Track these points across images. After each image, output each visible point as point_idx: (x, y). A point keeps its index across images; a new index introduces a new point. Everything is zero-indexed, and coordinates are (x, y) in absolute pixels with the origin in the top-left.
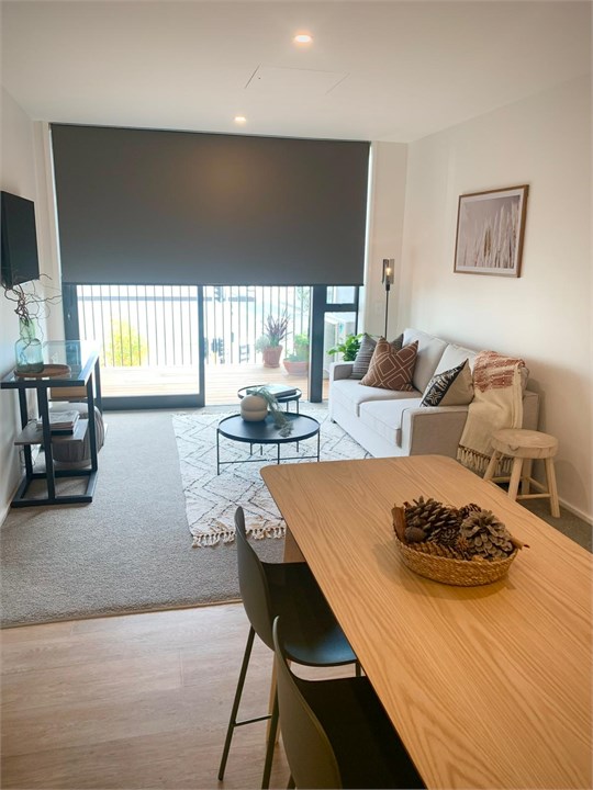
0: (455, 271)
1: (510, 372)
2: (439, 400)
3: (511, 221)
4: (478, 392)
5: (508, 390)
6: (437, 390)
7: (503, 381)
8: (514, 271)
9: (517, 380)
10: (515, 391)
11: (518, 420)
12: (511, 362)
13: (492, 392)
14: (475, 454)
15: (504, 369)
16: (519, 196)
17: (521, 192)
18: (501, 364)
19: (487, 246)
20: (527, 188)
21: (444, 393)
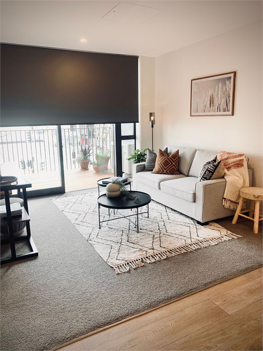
0: (191, 116)
1: (242, 160)
2: (211, 177)
3: (226, 89)
4: (226, 171)
5: (242, 169)
6: (210, 172)
7: (239, 165)
8: (230, 113)
9: (245, 164)
10: (244, 170)
11: (247, 184)
12: (241, 155)
13: (234, 171)
14: (231, 202)
15: (238, 159)
16: (230, 77)
17: (232, 75)
18: (236, 157)
19: (212, 102)
20: (235, 73)
21: (213, 173)
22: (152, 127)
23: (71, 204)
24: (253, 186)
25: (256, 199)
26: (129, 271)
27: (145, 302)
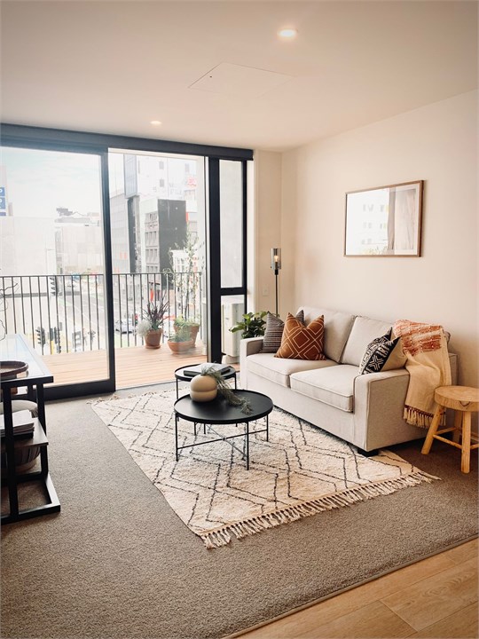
1: (437, 337)
2: (382, 366)
4: (409, 356)
5: (437, 353)
6: (379, 357)
7: (432, 345)
8: (415, 252)
9: (443, 343)
10: (443, 354)
11: (448, 380)
12: (435, 328)
13: (421, 355)
14: (420, 412)
15: (430, 334)
16: (414, 190)
17: (418, 187)
18: (426, 330)
20: (423, 184)
21: (385, 359)
22: (277, 273)
23: (124, 413)
24: (458, 385)
25: (464, 409)
26: (229, 544)
27: (258, 605)
